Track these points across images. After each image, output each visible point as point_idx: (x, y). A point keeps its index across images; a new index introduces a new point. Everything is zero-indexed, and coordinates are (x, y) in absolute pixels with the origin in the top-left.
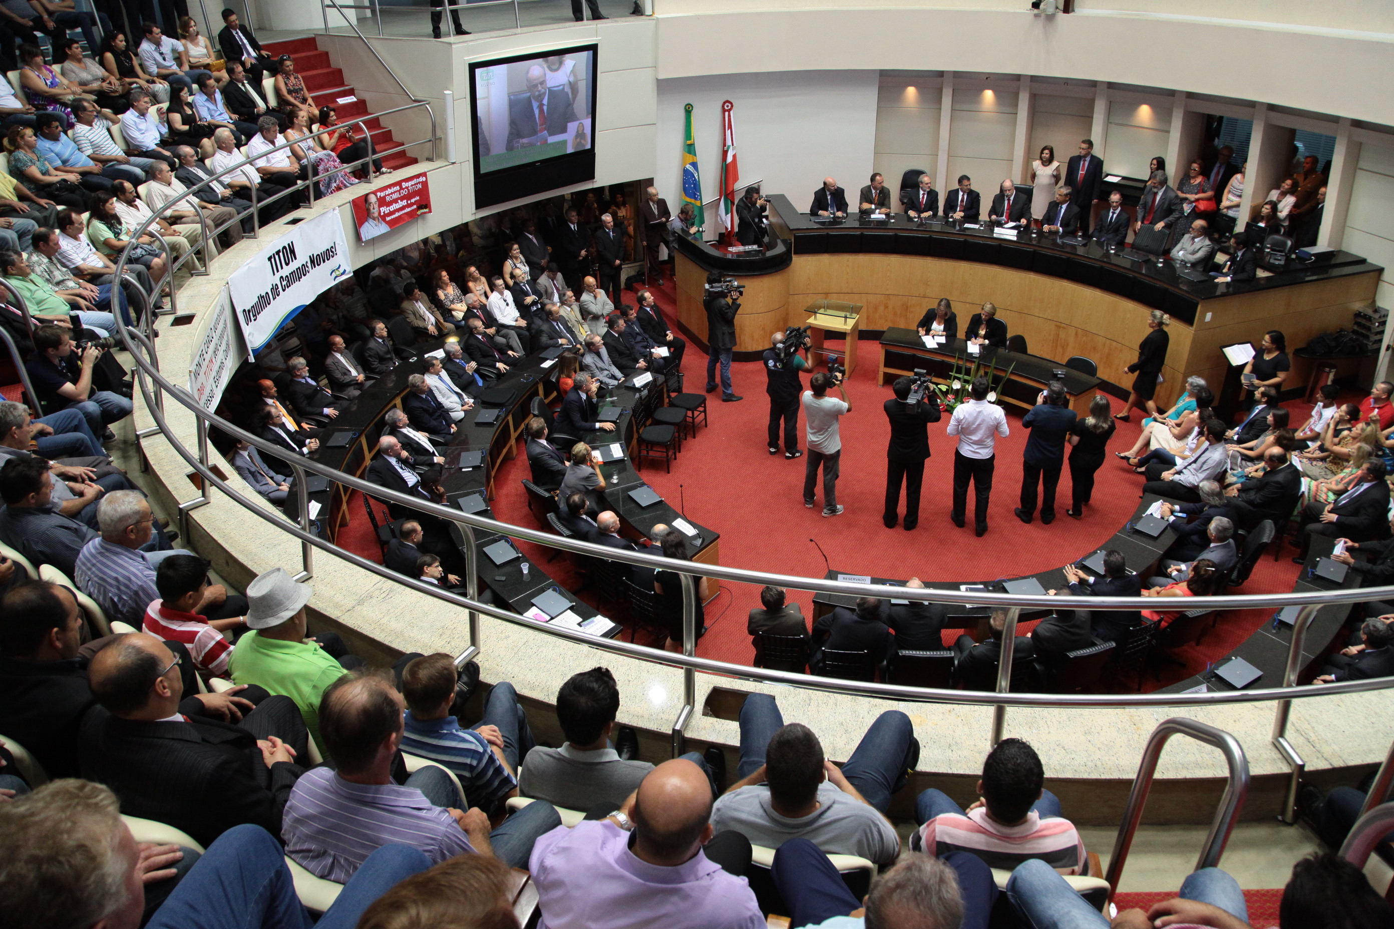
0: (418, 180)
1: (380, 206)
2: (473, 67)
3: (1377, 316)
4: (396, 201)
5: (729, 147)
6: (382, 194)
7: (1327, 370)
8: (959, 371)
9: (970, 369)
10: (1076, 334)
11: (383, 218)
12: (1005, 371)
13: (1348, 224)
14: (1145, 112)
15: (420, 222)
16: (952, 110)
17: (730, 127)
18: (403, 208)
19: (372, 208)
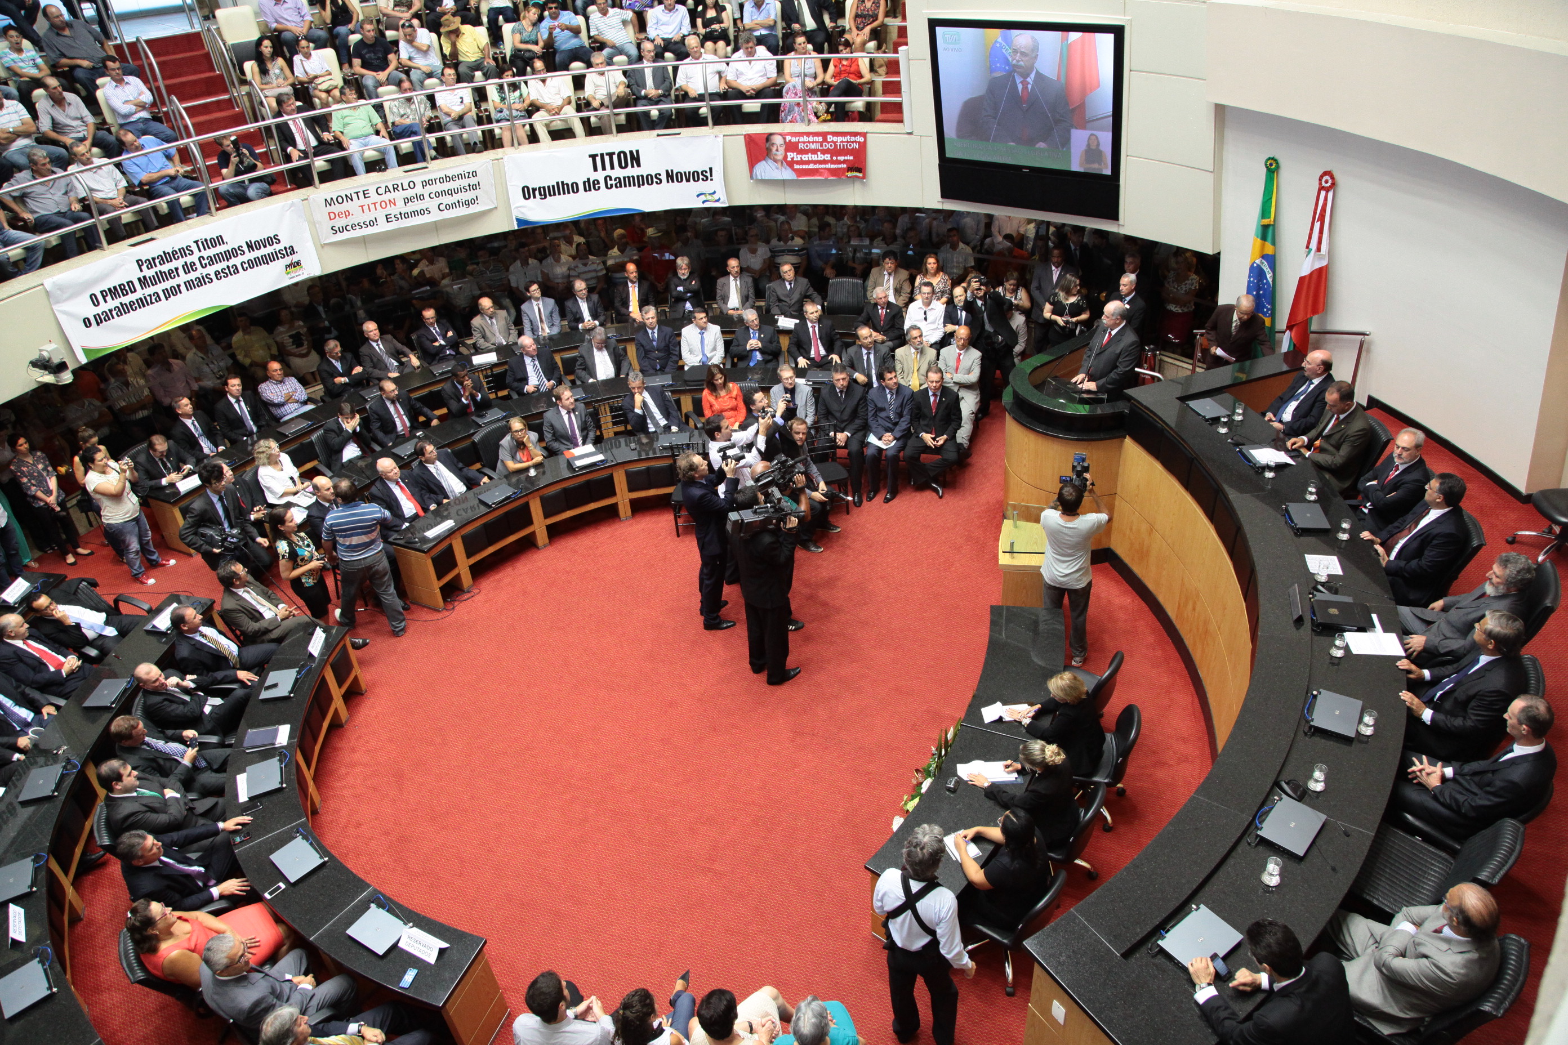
0: (853, 139)
1: (787, 150)
2: (934, 24)
4: (814, 152)
5: (1310, 251)
6: (794, 140)
15: (858, 186)
17: (1322, 218)
18: (824, 162)
19: (774, 149)
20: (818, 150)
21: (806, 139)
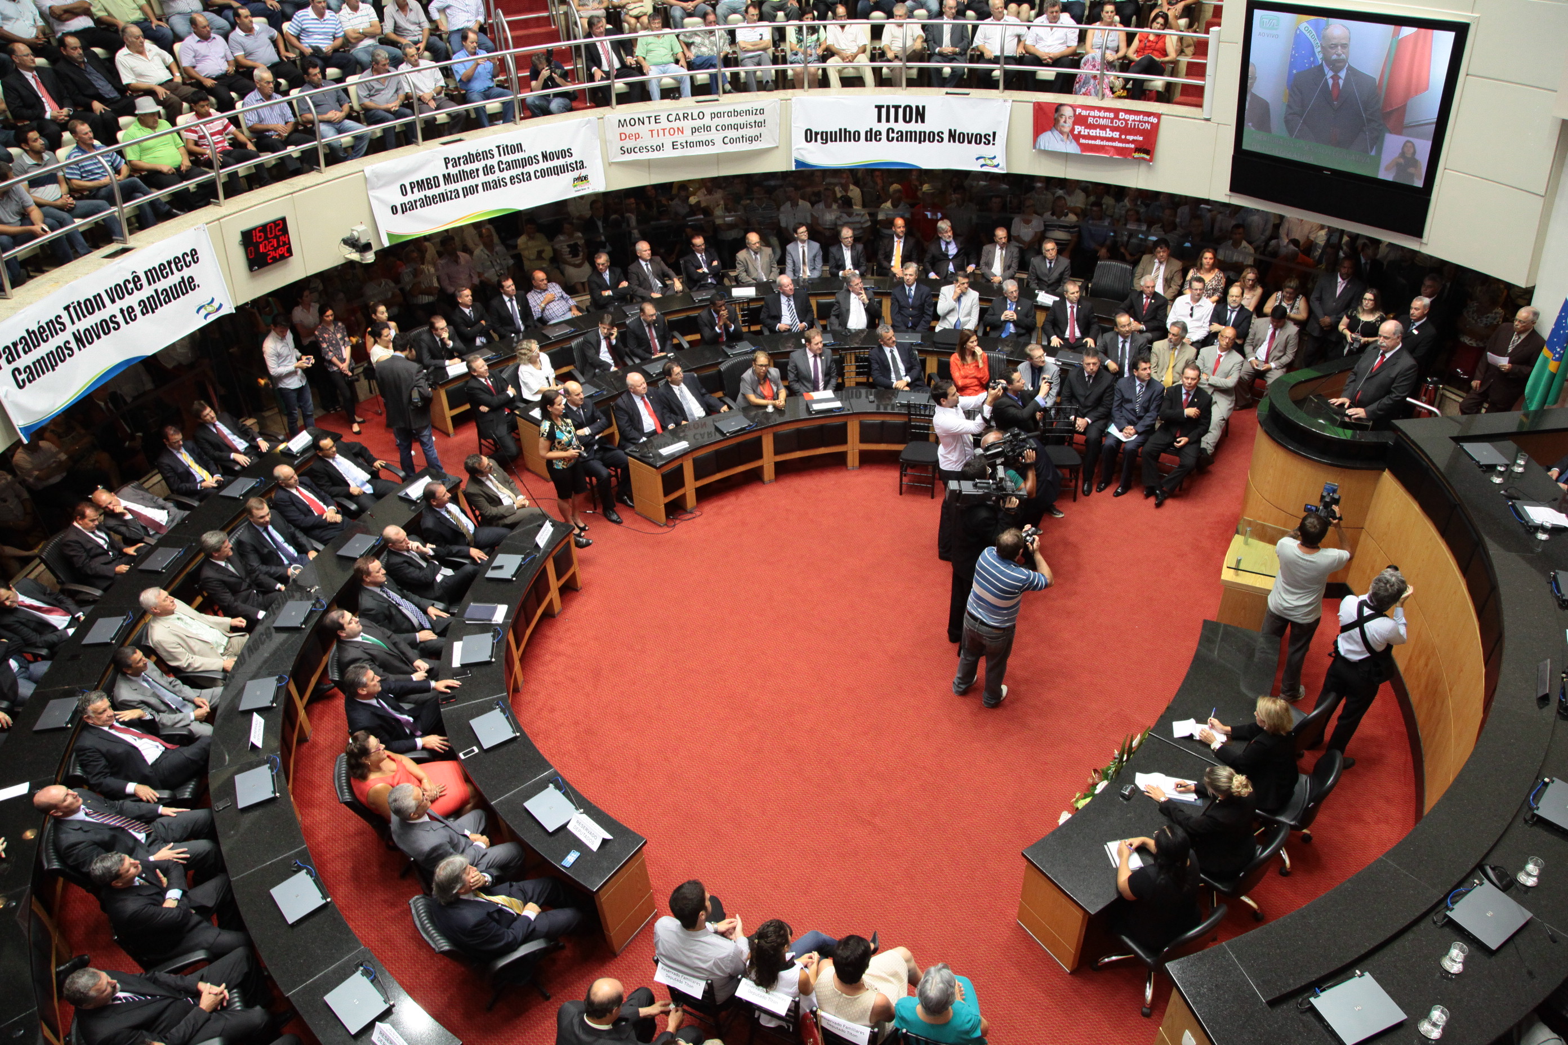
0: (1146, 119)
15: (1143, 168)
18: (1112, 139)
19: (1062, 121)
20: (1108, 127)
21: (1097, 113)
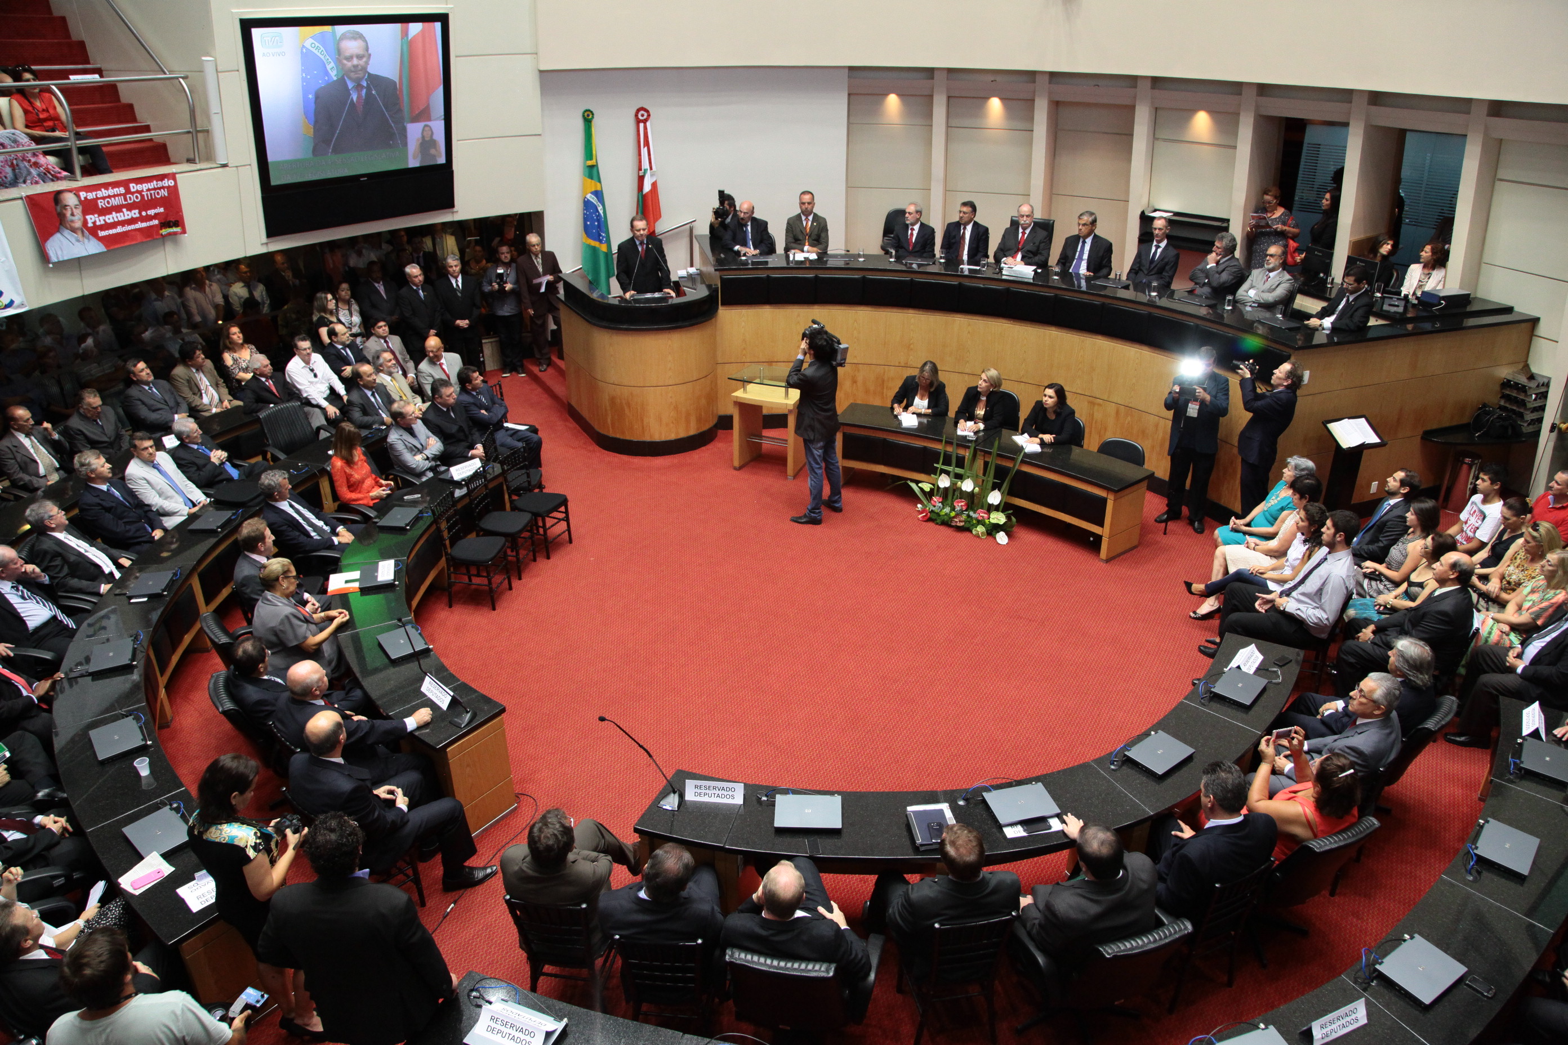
0: (160, 184)
1: (85, 212)
2: (247, 26)
3: (1533, 384)
4: (118, 209)
5: (645, 171)
6: (91, 196)
7: (1467, 460)
8: (947, 461)
9: (964, 458)
10: (1117, 413)
11: (94, 231)
12: (1013, 459)
13: (1485, 259)
14: (1202, 122)
15: (169, 247)
16: (948, 126)
17: (647, 143)
18: (132, 221)
19: (68, 213)
20: (122, 206)
21: (105, 192)
